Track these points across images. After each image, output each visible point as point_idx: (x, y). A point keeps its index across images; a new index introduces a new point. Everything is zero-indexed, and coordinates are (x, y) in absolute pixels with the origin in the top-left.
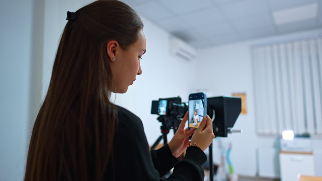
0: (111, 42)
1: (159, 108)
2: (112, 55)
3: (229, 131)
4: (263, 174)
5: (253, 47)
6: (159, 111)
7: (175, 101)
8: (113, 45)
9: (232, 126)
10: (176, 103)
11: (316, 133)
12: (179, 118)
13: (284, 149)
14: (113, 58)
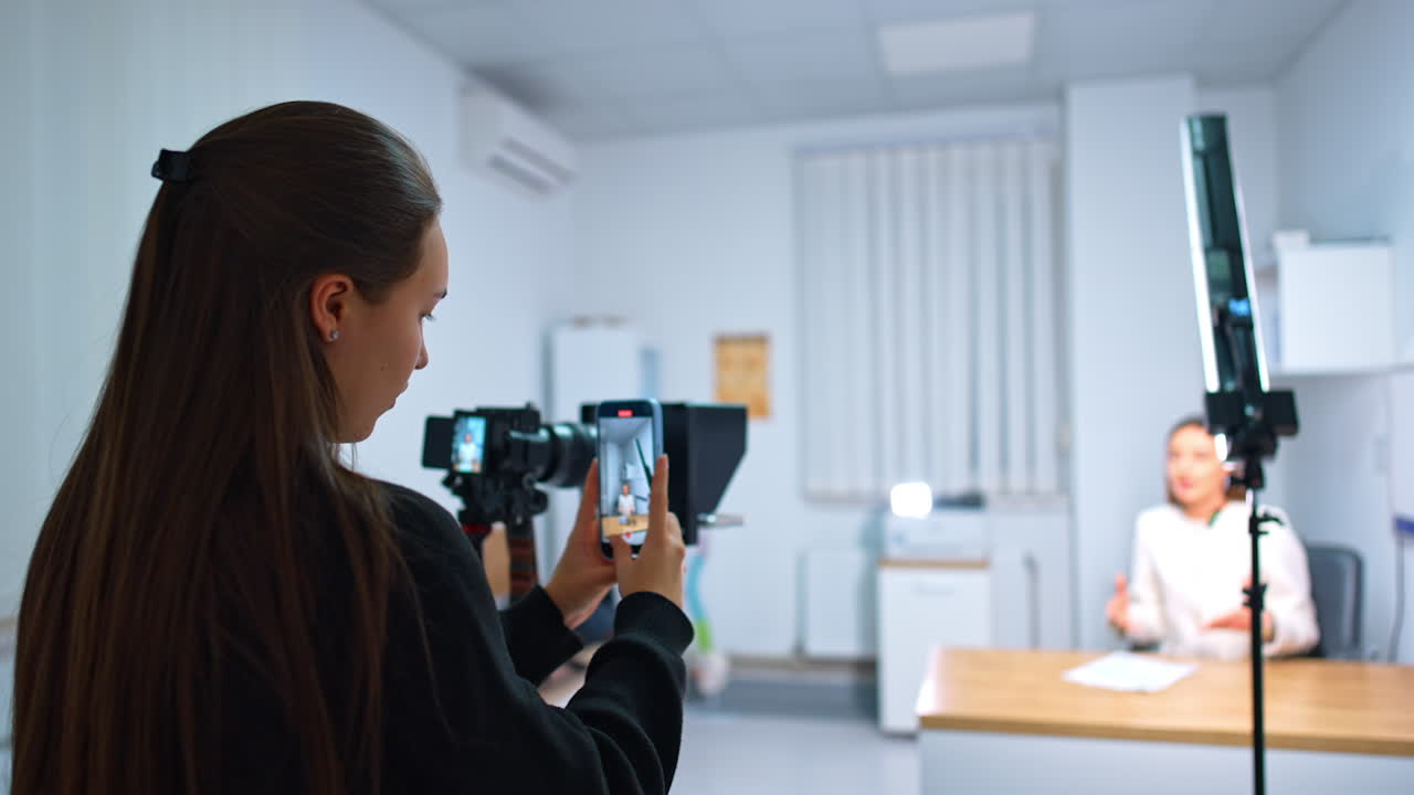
0: (328, 281)
1: (454, 446)
2: (327, 323)
3: (705, 524)
4: (818, 646)
5: (804, 153)
6: (453, 457)
7: (516, 423)
8: (333, 290)
9: (711, 506)
10: (519, 429)
11: (1005, 492)
12: (531, 483)
13: (894, 551)
14: (332, 333)
